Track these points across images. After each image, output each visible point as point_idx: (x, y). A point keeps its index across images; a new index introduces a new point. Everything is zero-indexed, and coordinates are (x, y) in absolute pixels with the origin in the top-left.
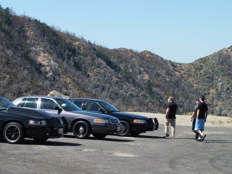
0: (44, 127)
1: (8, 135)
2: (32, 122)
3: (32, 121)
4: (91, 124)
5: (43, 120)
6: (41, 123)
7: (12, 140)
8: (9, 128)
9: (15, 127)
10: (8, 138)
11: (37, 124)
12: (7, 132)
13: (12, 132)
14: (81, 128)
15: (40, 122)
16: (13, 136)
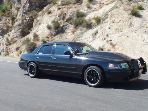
1: (88, 78)
2: (111, 66)
3: (111, 64)
5: (123, 63)
6: (121, 67)
8: (90, 71)
10: (89, 81)
11: (117, 68)
12: (88, 74)
15: (120, 65)
16: (93, 79)
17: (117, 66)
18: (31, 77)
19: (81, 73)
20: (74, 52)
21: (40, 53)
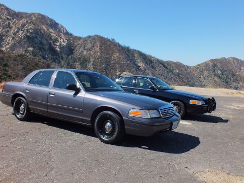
4: (125, 118)
14: (108, 124)
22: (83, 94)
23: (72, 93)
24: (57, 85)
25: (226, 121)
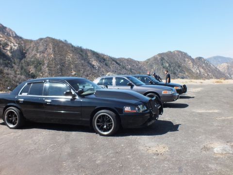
0: (143, 113)
3: (128, 107)
4: (160, 95)
6: (139, 109)
7: (104, 131)
8: (100, 117)
9: (107, 116)
10: (100, 129)
11: (135, 111)
12: (98, 122)
13: (103, 122)
16: (105, 127)
17: (135, 110)
18: (11, 128)
19: (89, 120)
20: (76, 93)
21: (25, 94)
22: (135, 87)
23: (129, 87)
24: (118, 84)
25: (193, 97)
